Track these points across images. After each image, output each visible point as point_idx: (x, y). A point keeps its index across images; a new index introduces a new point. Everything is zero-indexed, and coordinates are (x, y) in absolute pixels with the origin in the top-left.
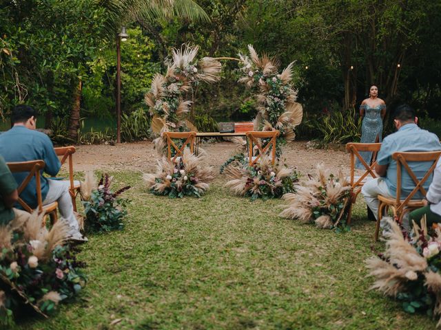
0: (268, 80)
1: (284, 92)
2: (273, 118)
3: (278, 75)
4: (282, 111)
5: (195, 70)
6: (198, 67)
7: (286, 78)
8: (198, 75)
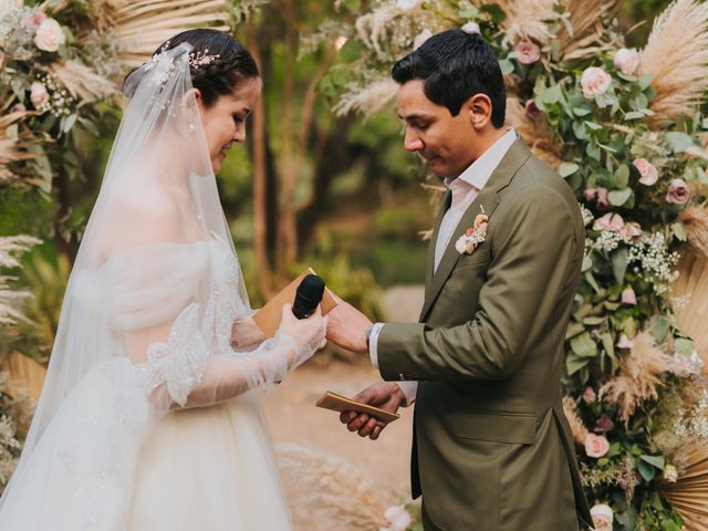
0: (547, 95)
1: (665, 177)
2: (592, 362)
3: (624, 57)
4: (650, 306)
5: (52, 35)
6: (73, 18)
7: (678, 76)
8: (72, 75)
